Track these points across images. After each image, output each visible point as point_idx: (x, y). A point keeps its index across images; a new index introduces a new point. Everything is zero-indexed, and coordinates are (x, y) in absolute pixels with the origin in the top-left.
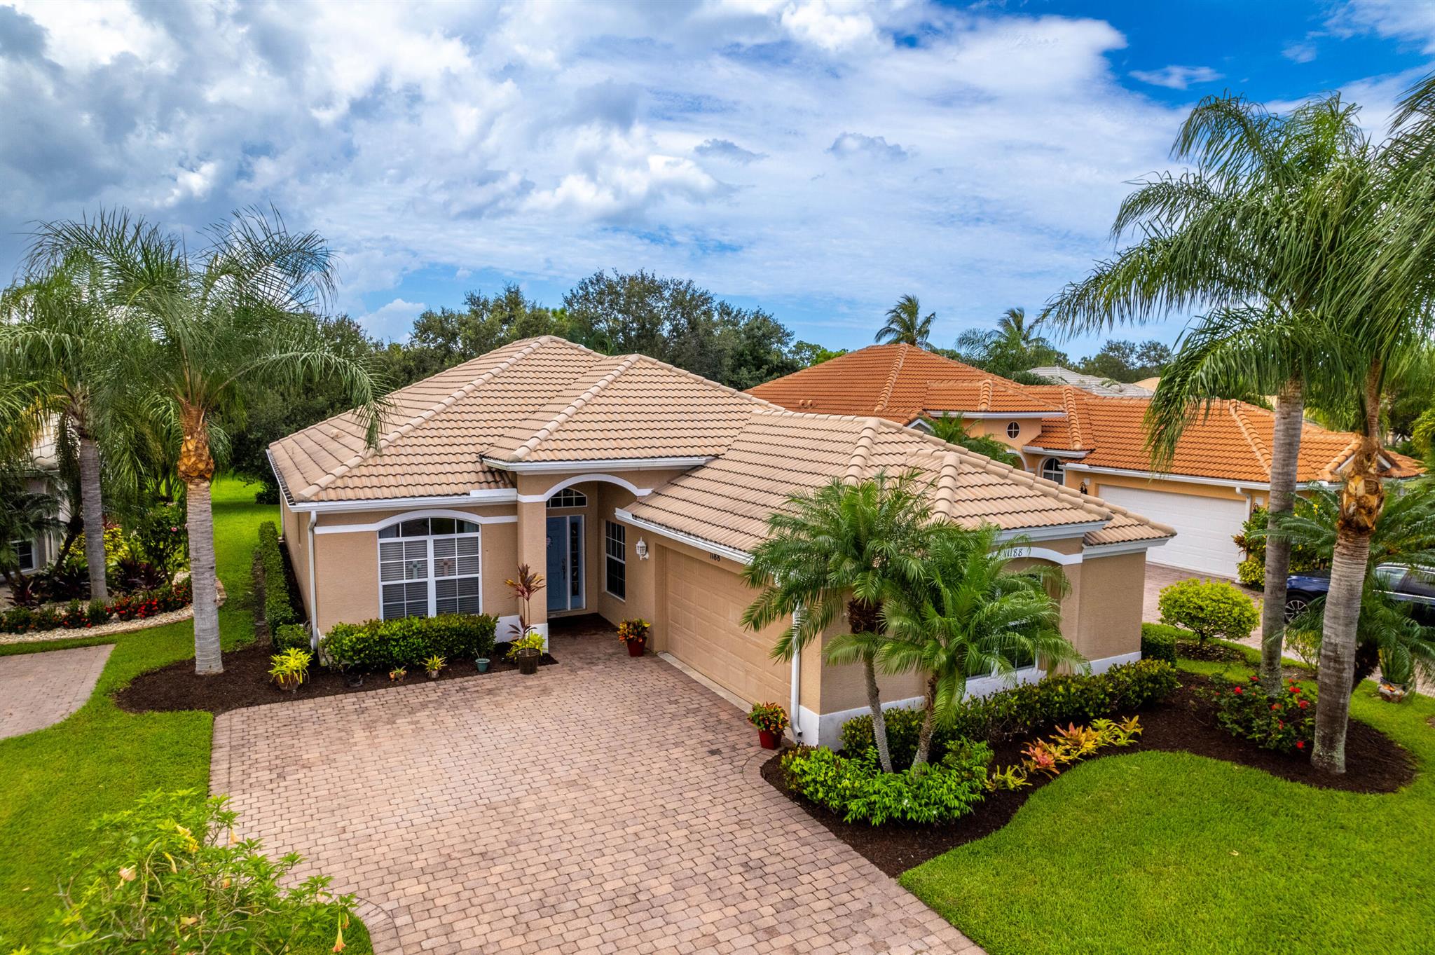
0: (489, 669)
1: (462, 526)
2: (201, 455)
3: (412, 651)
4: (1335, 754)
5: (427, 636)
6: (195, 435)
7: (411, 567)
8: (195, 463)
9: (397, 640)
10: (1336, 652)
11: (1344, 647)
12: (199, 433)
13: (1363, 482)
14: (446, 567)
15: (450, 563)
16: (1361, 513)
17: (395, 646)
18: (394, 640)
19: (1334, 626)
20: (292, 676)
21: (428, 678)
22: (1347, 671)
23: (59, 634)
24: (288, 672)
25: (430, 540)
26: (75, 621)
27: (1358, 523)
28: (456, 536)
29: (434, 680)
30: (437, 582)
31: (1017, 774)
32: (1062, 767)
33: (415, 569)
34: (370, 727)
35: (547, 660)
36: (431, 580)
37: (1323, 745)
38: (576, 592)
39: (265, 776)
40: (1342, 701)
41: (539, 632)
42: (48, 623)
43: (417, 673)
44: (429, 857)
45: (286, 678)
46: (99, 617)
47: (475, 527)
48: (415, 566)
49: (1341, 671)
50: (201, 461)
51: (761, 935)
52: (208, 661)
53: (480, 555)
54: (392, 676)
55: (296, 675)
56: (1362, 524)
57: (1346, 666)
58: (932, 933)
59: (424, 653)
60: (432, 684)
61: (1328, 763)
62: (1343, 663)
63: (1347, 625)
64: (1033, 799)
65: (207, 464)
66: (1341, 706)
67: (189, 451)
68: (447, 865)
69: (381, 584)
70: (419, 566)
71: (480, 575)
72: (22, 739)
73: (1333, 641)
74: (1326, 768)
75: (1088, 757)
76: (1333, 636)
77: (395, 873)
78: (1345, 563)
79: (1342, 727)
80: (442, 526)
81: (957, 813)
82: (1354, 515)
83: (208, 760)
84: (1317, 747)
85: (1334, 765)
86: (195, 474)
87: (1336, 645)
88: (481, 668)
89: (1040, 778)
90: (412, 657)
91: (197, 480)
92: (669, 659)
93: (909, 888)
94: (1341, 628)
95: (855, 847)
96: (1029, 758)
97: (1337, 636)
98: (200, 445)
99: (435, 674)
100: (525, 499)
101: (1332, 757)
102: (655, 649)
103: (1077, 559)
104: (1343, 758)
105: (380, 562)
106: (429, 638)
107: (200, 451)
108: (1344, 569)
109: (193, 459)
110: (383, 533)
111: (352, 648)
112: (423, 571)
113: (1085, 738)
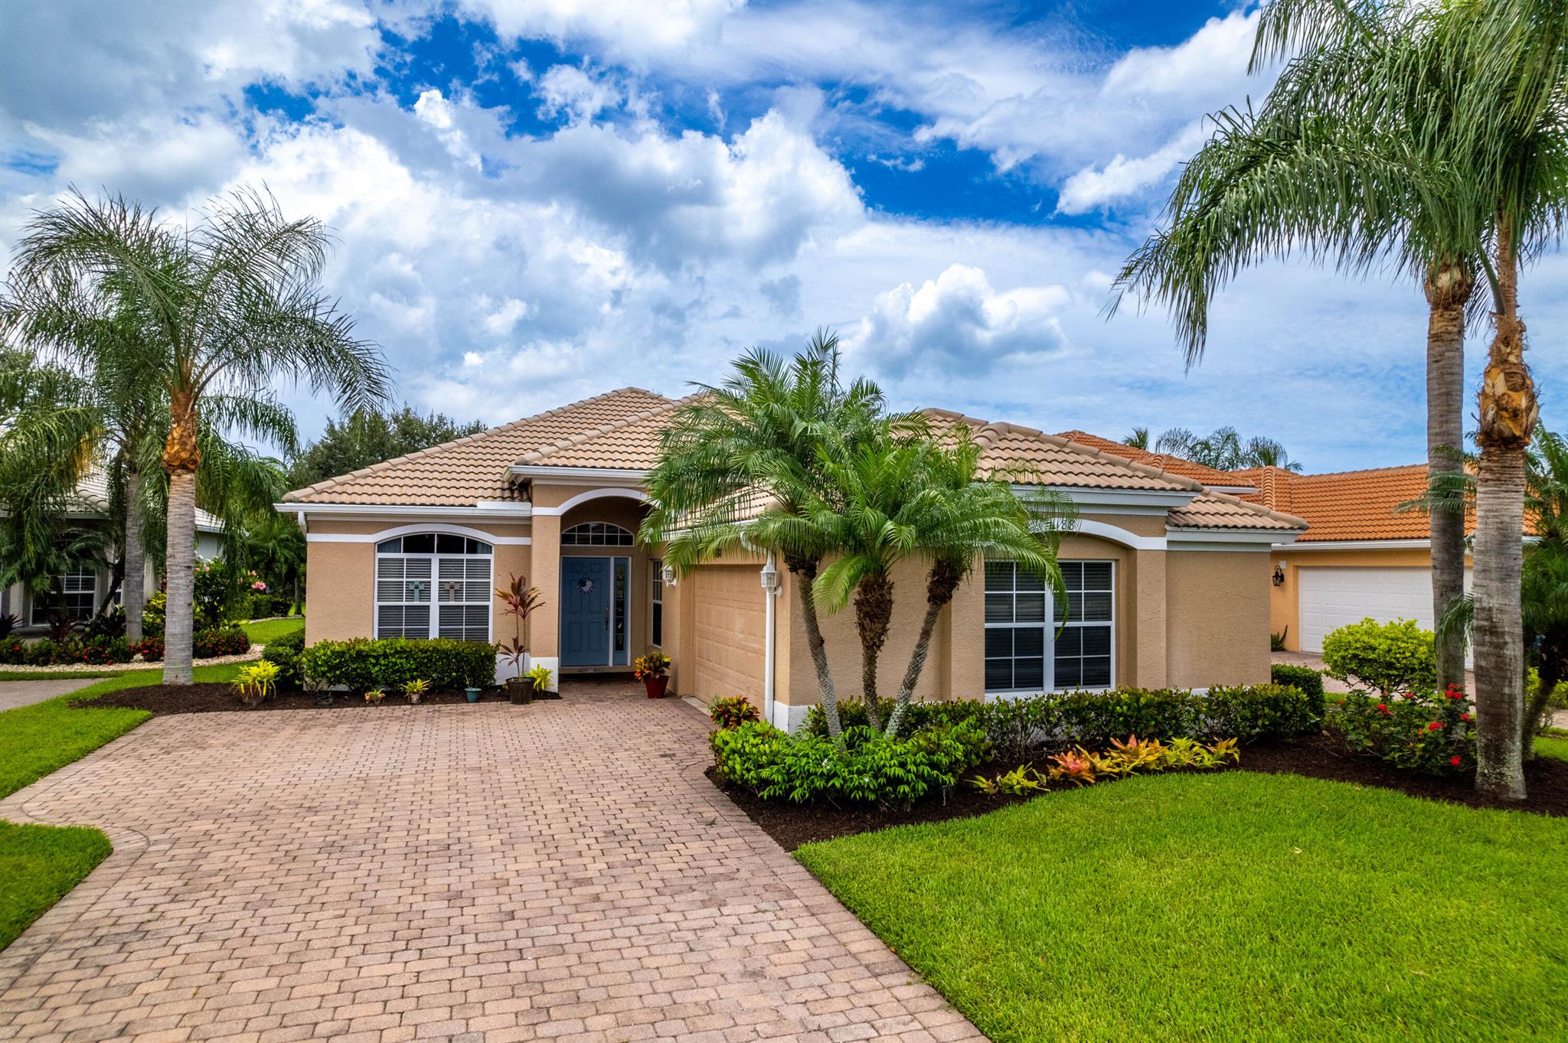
0: (479, 699)
1: (474, 546)
2: (185, 444)
3: (394, 672)
4: (1505, 770)
5: (412, 656)
6: (182, 423)
7: (412, 587)
8: (177, 452)
9: (377, 658)
10: (1490, 619)
11: (1501, 611)
12: (187, 422)
13: (1502, 376)
14: (452, 591)
15: (457, 587)
16: (1502, 417)
17: (374, 665)
18: (374, 657)
19: (1485, 583)
20: (254, 687)
21: (407, 701)
22: (1510, 646)
23: (76, 668)
24: (250, 681)
25: (435, 558)
26: (98, 658)
27: (1500, 432)
28: (465, 556)
29: (412, 704)
30: (441, 607)
31: (1030, 776)
32: (1101, 777)
33: (417, 591)
36: (435, 604)
37: (1488, 758)
38: (620, 646)
39: (152, 752)
40: (1507, 690)
41: (544, 664)
43: (395, 696)
44: (250, 807)
45: (247, 688)
46: (121, 657)
47: (487, 548)
48: (417, 587)
49: (1502, 646)
50: (184, 450)
51: (569, 884)
52: (173, 670)
53: (492, 580)
54: (367, 698)
55: (258, 685)
56: (1507, 433)
57: (1508, 639)
58: (796, 897)
59: (408, 675)
60: (409, 707)
61: (1498, 785)
62: (1503, 633)
63: (1502, 580)
64: (1038, 801)
65: (192, 454)
66: (1506, 699)
67: (173, 439)
68: (262, 813)
69: (377, 604)
70: (422, 587)
71: (490, 604)
73: (1485, 605)
74: (1494, 792)
75: (1143, 770)
76: (1485, 597)
77: (196, 816)
78: (1491, 492)
79: (1513, 730)
80: (451, 544)
81: (904, 788)
82: (1494, 422)
83: (111, 741)
84: (1481, 761)
85: (1506, 787)
86: (176, 463)
87: (1490, 610)
88: (470, 697)
89: (1068, 782)
90: (395, 681)
91: (179, 471)
92: (694, 702)
93: (801, 861)
94: (1494, 585)
95: (765, 828)
96: (1056, 765)
97: (1489, 596)
98: (185, 434)
99: (415, 698)
100: (538, 511)
101: (1502, 775)
102: (680, 693)
103: (1159, 543)
104: (1519, 776)
105: (377, 579)
106: (415, 659)
107: (184, 439)
108: (1491, 501)
109: (176, 448)
110: (382, 546)
111: (326, 662)
112: (425, 593)
113: (1147, 752)
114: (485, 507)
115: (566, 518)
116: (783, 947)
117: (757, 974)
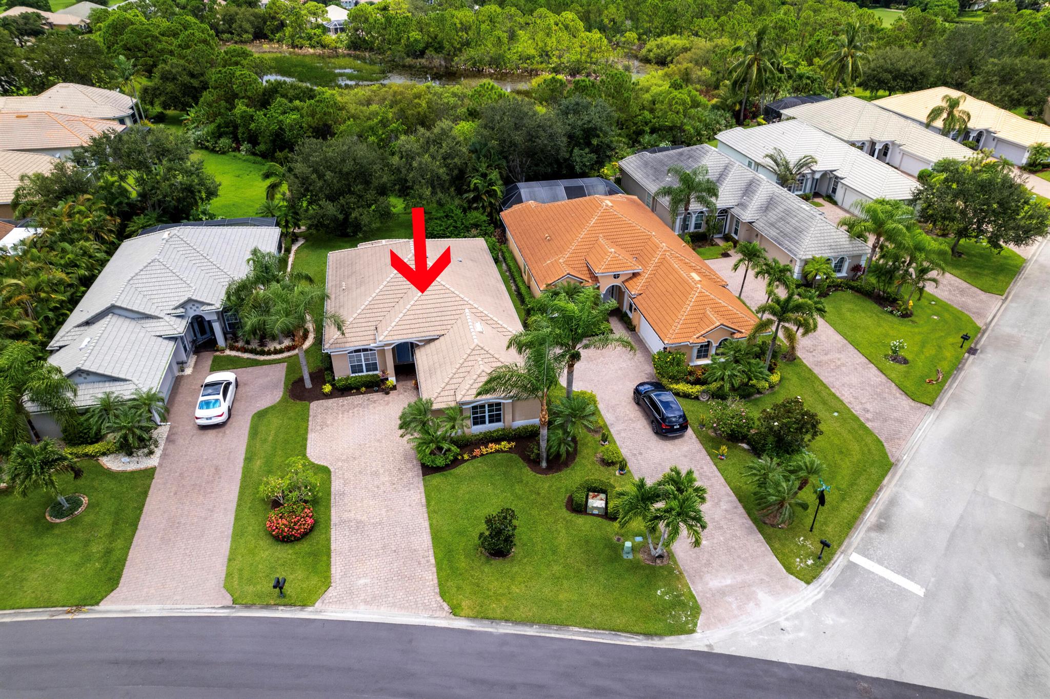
0: (377, 391)
1: (371, 350)
3: (357, 385)
5: (362, 379)
7: (357, 361)
8: (299, 344)
12: (299, 336)
15: (368, 359)
17: (353, 383)
20: (328, 392)
21: (362, 394)
23: (273, 357)
25: (362, 354)
26: (276, 352)
28: (369, 352)
31: (468, 455)
32: (482, 455)
33: (359, 361)
34: (343, 413)
35: (394, 388)
36: (364, 363)
39: (319, 428)
41: (392, 378)
42: (269, 353)
43: (358, 392)
44: (344, 457)
45: (326, 393)
46: (281, 351)
47: (374, 350)
52: (308, 384)
53: (377, 357)
54: (352, 393)
58: (420, 488)
59: (361, 386)
60: (362, 396)
64: (467, 463)
67: (297, 340)
68: (347, 460)
69: (350, 367)
71: (377, 362)
72: (272, 407)
75: (491, 453)
77: (338, 460)
80: (364, 350)
81: (439, 467)
83: (308, 420)
88: (375, 391)
89: (475, 457)
90: (358, 388)
91: (300, 347)
93: (424, 480)
95: (421, 469)
96: (475, 452)
99: (363, 392)
100: (385, 348)
105: (349, 360)
106: (362, 382)
110: (349, 353)
112: (361, 361)
113: (493, 447)
114: (372, 345)
115: (393, 349)
116: (414, 501)
117: (410, 505)
